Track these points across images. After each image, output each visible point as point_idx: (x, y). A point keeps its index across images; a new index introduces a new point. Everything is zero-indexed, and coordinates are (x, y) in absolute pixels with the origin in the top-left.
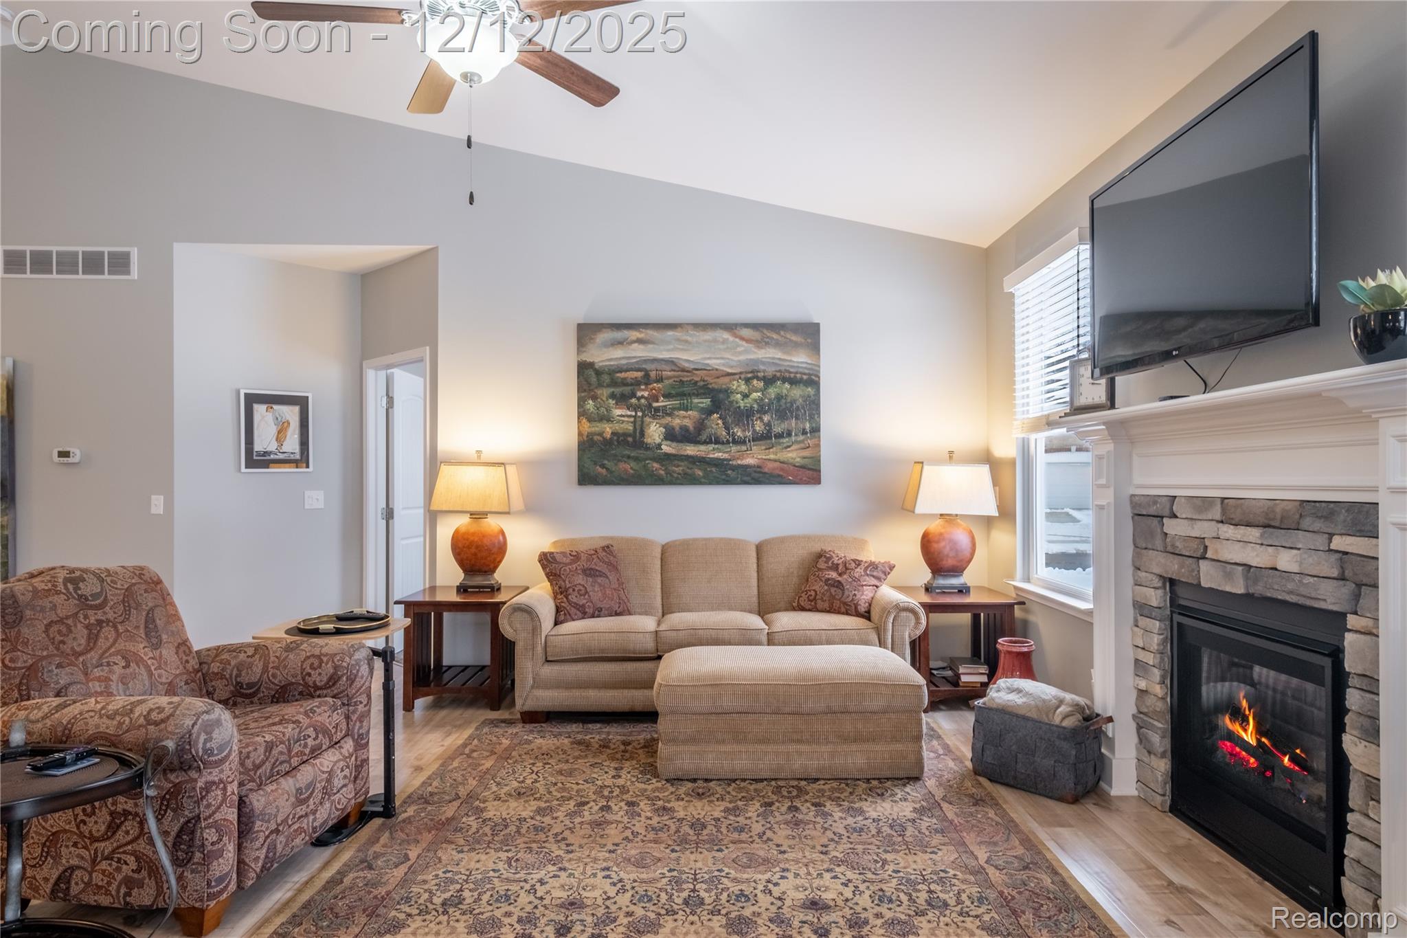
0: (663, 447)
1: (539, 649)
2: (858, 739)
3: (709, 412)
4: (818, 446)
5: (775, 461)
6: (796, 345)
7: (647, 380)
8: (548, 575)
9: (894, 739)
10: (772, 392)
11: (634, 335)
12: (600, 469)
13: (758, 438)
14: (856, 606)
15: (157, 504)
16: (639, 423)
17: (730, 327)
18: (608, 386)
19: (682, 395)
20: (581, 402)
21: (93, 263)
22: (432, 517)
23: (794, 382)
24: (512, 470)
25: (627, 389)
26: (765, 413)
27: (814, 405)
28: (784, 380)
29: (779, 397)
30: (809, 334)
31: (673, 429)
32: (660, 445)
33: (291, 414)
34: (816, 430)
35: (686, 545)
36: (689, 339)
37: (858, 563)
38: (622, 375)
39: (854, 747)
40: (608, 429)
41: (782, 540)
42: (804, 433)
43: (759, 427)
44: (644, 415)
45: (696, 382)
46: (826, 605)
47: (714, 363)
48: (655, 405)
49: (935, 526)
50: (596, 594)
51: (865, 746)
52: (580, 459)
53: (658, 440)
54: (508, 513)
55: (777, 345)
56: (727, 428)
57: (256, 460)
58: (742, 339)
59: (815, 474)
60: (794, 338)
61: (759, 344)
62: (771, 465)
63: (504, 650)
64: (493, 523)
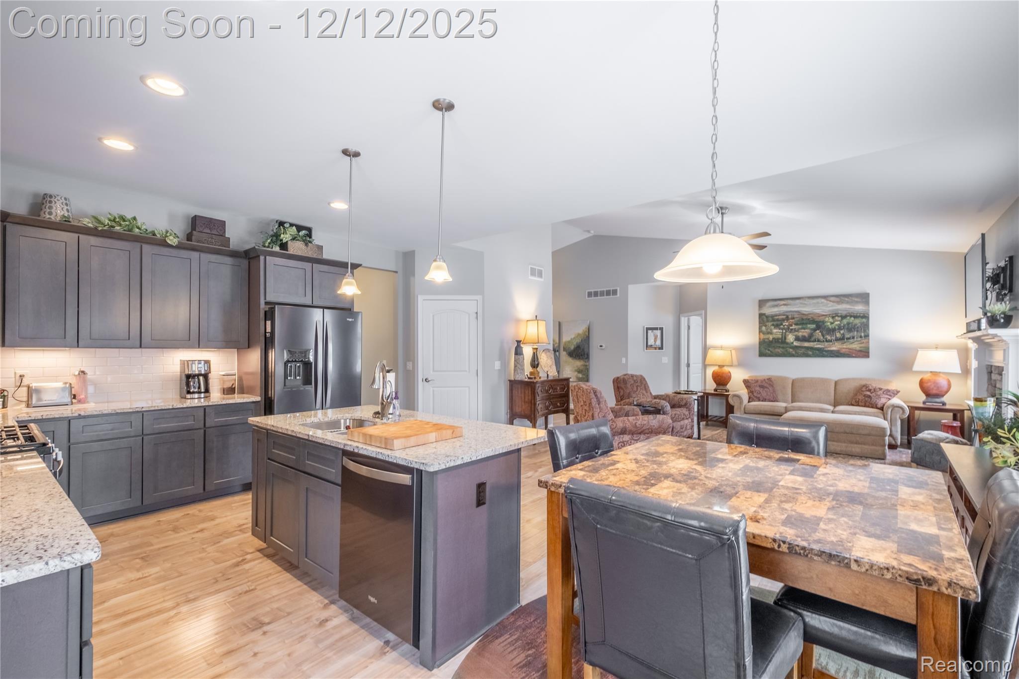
0: (794, 343)
1: (742, 409)
2: (857, 443)
3: (815, 330)
4: (868, 342)
5: (846, 348)
6: (857, 302)
7: (787, 319)
8: (746, 387)
9: (873, 445)
10: (845, 321)
11: (782, 302)
12: (767, 351)
13: (837, 340)
14: (876, 405)
15: (624, 360)
16: (784, 335)
17: (825, 297)
18: (771, 321)
19: (802, 324)
20: (760, 328)
21: (608, 293)
22: (705, 366)
23: (856, 317)
24: (733, 352)
25: (779, 323)
26: (842, 329)
27: (866, 326)
28: (851, 316)
29: (848, 324)
30: (864, 298)
31: (799, 336)
32: (793, 343)
33: (658, 333)
34: (867, 336)
35: (802, 380)
36: (806, 302)
37: (881, 389)
38: (777, 317)
39: (856, 445)
40: (771, 337)
41: (846, 380)
42: (861, 337)
43: (838, 335)
44: (786, 332)
45: (809, 319)
46: (863, 404)
47: (817, 311)
48: (791, 328)
49: (927, 377)
50: (764, 394)
51: (860, 446)
52: (759, 348)
53: (792, 341)
54: (732, 366)
55: (848, 303)
56: (823, 336)
57: (648, 346)
58: (830, 301)
59: (866, 354)
60: (856, 299)
61: (838, 303)
62: (844, 350)
63: (730, 409)
64: (726, 369)
